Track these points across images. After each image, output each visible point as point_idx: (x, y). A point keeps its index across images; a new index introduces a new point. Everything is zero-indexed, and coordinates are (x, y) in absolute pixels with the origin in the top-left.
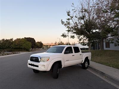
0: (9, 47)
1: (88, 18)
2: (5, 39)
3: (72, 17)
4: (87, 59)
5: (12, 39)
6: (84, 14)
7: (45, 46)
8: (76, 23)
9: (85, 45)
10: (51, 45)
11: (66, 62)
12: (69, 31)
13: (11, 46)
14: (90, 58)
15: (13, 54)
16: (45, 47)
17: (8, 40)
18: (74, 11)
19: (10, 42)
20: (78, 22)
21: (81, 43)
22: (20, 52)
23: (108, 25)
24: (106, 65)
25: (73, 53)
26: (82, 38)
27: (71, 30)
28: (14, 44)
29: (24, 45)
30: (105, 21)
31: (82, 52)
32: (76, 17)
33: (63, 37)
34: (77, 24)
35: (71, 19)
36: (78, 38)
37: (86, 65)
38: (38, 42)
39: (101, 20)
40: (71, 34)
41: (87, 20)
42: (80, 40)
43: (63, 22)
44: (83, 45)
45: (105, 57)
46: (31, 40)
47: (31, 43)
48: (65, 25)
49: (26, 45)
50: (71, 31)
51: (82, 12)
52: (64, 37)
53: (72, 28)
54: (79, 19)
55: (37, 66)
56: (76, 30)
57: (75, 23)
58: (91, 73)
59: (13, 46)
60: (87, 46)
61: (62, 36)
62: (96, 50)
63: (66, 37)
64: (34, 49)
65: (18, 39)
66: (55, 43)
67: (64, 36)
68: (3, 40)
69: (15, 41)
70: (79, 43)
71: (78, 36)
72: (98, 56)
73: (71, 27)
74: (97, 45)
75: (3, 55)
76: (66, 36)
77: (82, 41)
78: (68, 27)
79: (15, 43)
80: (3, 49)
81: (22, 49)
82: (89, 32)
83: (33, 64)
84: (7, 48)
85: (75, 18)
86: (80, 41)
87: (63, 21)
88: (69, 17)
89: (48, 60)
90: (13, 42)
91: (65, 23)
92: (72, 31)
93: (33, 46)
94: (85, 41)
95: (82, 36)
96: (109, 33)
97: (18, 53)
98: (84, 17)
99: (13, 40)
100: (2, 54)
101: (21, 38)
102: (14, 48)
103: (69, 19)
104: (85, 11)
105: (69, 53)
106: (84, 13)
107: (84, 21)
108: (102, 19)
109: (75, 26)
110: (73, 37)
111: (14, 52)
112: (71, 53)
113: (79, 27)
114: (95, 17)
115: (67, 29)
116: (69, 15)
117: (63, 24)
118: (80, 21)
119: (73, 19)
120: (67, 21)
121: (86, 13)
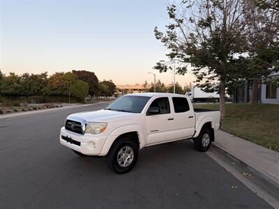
0: (38, 93)
2: (30, 75)
3: (181, 21)
4: (207, 127)
5: (44, 75)
6: (212, 12)
7: (120, 90)
8: (192, 35)
9: (212, 91)
10: (134, 90)
11: (150, 136)
12: (172, 56)
13: (42, 90)
14: (215, 126)
15: (47, 107)
16: (121, 93)
17: (36, 76)
18: (187, 4)
19: (41, 80)
20: (196, 34)
21: (202, 86)
22: (63, 104)
24: (256, 143)
25: (170, 112)
26: (205, 75)
27: (179, 53)
28: (49, 85)
29: (71, 87)
31: (196, 110)
32: (190, 19)
33: (158, 70)
34: (194, 38)
35: (179, 26)
36: (195, 73)
37: (206, 141)
38: (105, 82)
39: (256, 28)
40: (178, 63)
41: (218, 29)
42: (200, 78)
43: (158, 34)
44: (207, 91)
45: (257, 122)
46: (88, 77)
47: (87, 84)
48: (165, 40)
49: (76, 87)
50: (178, 57)
51: (208, 7)
52: (161, 71)
53: (182, 47)
54: (199, 25)
55: (78, 144)
56: (188, 54)
57: (188, 35)
58: (215, 161)
59: (46, 89)
60: (215, 93)
61: (157, 68)
62: (240, 103)
63: (165, 71)
64: (95, 98)
65: (58, 75)
66: (145, 85)
67: (161, 68)
68: (26, 75)
69: (52, 78)
70: (197, 85)
71: (193, 68)
72: (241, 119)
73: (177, 46)
74: (243, 91)
75: (23, 110)
76: (166, 68)
77: (203, 82)
78: (172, 46)
79: (51, 83)
80: (26, 96)
81: (67, 96)
82: (225, 62)
84: (35, 94)
85: (190, 24)
86: (199, 81)
87: (159, 30)
89: (102, 131)
91: (164, 36)
92: (183, 56)
93: (91, 90)
94: (212, 82)
95: (206, 70)
96: (270, 62)
97: (57, 107)
98: (209, 19)
99: (48, 77)
100: (23, 108)
101: (66, 72)
102: (51, 95)
103: (172, 27)
104: (214, 5)
105: (159, 113)
106: (211, 9)
107: (211, 31)
108: (260, 25)
109: (188, 44)
110: (182, 71)
111: (48, 104)
112: (166, 113)
113: (198, 46)
115: (170, 51)
116: (172, 16)
117: (158, 38)
118: (200, 32)
119: (182, 25)
120: (168, 30)
121: (218, 10)
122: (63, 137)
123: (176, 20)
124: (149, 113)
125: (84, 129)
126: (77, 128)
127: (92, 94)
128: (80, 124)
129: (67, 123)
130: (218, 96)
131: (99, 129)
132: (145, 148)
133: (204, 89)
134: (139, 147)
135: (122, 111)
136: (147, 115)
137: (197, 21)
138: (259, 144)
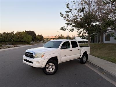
0: (10, 40)
1: (88, 10)
2: (6, 33)
3: (72, 10)
4: (85, 54)
5: (13, 33)
6: (84, 6)
7: (45, 39)
8: (76, 15)
9: (85, 38)
10: (51, 38)
11: (62, 58)
12: (68, 24)
13: (12, 39)
14: (88, 53)
15: (14, 47)
17: (9, 33)
18: (74, 3)
19: (11, 35)
20: (77, 15)
22: (21, 45)
23: (109, 17)
25: (70, 48)
26: (82, 32)
28: (15, 37)
29: (25, 38)
30: (106, 13)
31: (80, 47)
32: (75, 9)
34: (76, 17)
36: (78, 31)
37: (85, 59)
38: (39, 35)
39: (101, 12)
40: (70, 27)
41: (86, 13)
42: (80, 33)
43: (62, 15)
44: (83, 38)
45: (104, 51)
46: (31, 34)
47: (31, 36)
48: (65, 18)
49: (27, 38)
50: (70, 24)
51: (82, 4)
52: (63, 31)
53: (72, 20)
54: (78, 11)
56: (75, 23)
57: (74, 16)
58: (89, 68)
59: (14, 39)
61: (61, 29)
62: (95, 43)
63: (65, 30)
64: (35, 42)
65: (19, 33)
67: (63, 29)
68: (5, 33)
69: (16, 34)
70: (78, 36)
71: (77, 29)
72: (97, 50)
73: (70, 20)
75: (4, 48)
76: (65, 29)
77: (81, 35)
78: (67, 20)
80: (5, 42)
81: (23, 42)
82: (89, 26)
83: (27, 59)
84: (8, 41)
85: (75, 11)
86: (79, 34)
87: (62, 13)
88: (68, 10)
89: (42, 56)
90: (14, 35)
91: (64, 16)
92: (72, 24)
94: (84, 35)
95: (82, 30)
96: (110, 26)
97: (19, 46)
98: (83, 9)
100: (3, 47)
102: (16, 41)
103: (68, 12)
104: (85, 3)
105: (66, 48)
106: (84, 5)
107: (84, 14)
108: (103, 11)
109: (75, 19)
110: (72, 30)
111: (15, 45)
112: (69, 48)
113: (79, 20)
114: (96, 9)
115: (67, 22)
116: (68, 7)
117: (62, 17)
118: (79, 14)
119: (72, 11)
120: (66, 13)
121: (86, 5)
122: (25, 60)
123: (69, 9)
124: (62, 48)
125: (34, 56)
126: (31, 55)
127: (33, 40)
128: (32, 54)
129: (26, 54)
130: (87, 40)
131: (41, 56)
132: (60, 63)
133: (81, 37)
134: (58, 63)
135: (50, 48)
136: (61, 49)
137: (78, 10)
138: (106, 60)
